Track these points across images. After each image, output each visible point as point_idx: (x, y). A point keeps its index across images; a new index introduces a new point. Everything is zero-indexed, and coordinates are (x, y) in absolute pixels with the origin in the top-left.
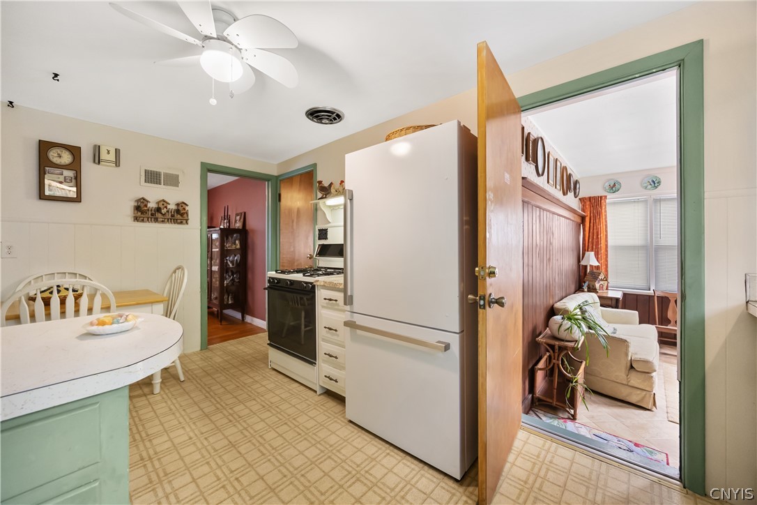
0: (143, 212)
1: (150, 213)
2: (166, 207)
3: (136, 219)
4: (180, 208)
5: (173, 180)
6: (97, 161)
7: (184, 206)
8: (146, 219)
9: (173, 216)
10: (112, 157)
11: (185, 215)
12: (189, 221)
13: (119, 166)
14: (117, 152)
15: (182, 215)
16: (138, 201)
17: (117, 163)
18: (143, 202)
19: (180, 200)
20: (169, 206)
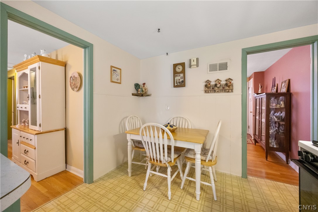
0: (208, 88)
1: (211, 87)
2: (220, 83)
3: (206, 92)
4: (228, 82)
5: (223, 67)
6: (190, 67)
7: (230, 81)
8: (210, 91)
9: (224, 88)
10: (195, 63)
11: (231, 87)
12: (234, 90)
13: (198, 66)
14: (197, 59)
15: (229, 87)
16: (206, 82)
17: (197, 65)
18: (208, 83)
19: (227, 78)
20: (222, 83)
